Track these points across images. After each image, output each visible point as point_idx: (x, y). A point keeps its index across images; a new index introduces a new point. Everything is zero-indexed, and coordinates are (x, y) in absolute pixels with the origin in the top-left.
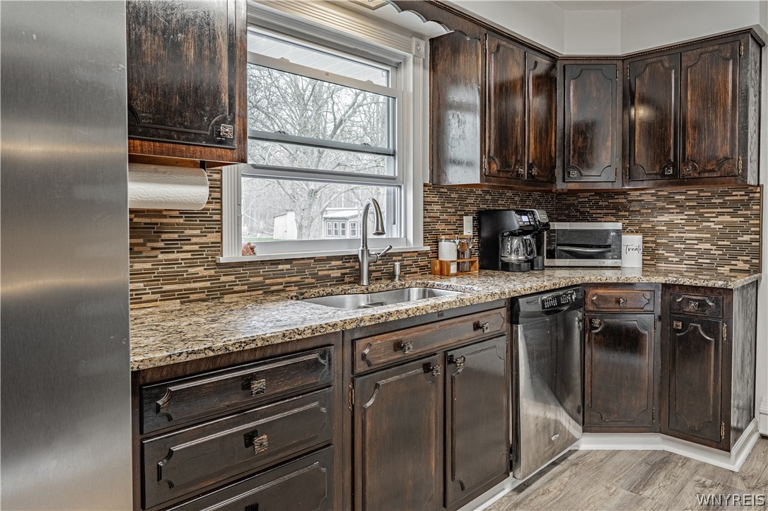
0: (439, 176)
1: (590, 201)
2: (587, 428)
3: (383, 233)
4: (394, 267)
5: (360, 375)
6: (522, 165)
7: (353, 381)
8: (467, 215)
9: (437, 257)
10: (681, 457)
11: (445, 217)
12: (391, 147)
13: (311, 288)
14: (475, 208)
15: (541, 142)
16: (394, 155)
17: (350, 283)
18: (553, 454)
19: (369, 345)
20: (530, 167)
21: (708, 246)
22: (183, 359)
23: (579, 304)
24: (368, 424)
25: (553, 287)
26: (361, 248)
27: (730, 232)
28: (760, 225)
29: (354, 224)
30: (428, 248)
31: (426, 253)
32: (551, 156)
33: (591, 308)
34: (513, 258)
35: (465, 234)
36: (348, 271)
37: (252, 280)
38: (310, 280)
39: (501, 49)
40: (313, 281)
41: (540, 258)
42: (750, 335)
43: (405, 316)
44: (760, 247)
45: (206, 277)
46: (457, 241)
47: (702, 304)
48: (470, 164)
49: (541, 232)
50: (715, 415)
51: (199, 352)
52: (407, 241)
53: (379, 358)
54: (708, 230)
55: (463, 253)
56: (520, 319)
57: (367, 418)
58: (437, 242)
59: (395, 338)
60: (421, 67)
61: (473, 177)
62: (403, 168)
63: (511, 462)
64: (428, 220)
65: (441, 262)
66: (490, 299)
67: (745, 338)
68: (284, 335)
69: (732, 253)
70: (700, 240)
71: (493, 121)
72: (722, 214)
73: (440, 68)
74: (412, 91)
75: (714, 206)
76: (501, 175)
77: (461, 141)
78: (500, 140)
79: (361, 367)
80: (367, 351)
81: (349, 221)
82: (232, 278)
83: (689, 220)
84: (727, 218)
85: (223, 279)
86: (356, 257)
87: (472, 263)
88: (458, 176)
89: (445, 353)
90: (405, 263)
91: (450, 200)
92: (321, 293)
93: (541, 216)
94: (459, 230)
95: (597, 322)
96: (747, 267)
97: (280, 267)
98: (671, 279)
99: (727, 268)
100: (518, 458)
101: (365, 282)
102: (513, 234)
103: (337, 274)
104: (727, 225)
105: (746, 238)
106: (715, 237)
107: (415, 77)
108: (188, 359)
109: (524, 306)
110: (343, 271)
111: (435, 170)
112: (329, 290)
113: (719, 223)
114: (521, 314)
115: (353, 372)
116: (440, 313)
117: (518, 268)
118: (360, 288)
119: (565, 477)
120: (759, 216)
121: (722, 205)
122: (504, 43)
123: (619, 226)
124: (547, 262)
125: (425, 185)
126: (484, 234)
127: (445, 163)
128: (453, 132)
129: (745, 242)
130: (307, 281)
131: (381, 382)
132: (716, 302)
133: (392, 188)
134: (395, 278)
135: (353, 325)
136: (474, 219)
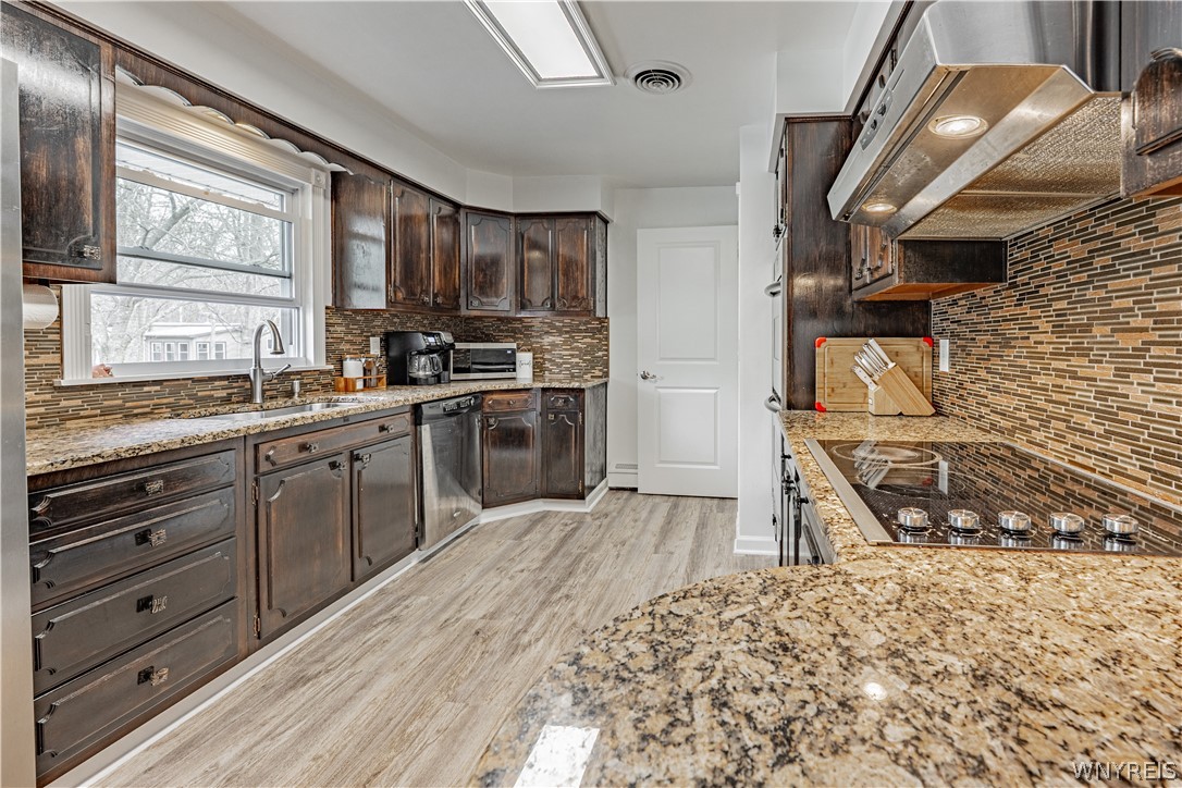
0: (342, 300)
1: (493, 325)
2: (485, 506)
3: (282, 352)
4: (292, 386)
5: (264, 474)
6: (427, 294)
7: (256, 480)
8: (374, 336)
9: (342, 375)
10: (555, 512)
11: (350, 337)
12: (286, 269)
13: (189, 409)
14: (383, 330)
15: (445, 276)
16: (290, 277)
17: (238, 402)
18: (456, 528)
19: (274, 448)
20: (435, 296)
21: (577, 360)
22: (67, 466)
23: (477, 408)
24: (273, 515)
25: (453, 395)
26: (253, 367)
27: (590, 350)
28: (607, 345)
29: (205, 346)
30: (332, 367)
31: (329, 372)
32: (455, 288)
33: (488, 410)
34: (421, 374)
35: (372, 353)
36: (235, 390)
37: (106, 403)
38: (187, 402)
39: (406, 194)
40: (192, 402)
41: (446, 373)
42: (601, 420)
43: (311, 421)
44: (608, 360)
45: (38, 402)
46: (363, 360)
47: (566, 401)
48: (376, 289)
49: (448, 351)
50: (575, 477)
51: (86, 459)
52: (307, 361)
53: (285, 458)
54: (577, 348)
55: (370, 371)
56: (423, 421)
57: (273, 511)
58: (341, 361)
59: (300, 441)
60: (322, 197)
61: (379, 302)
62: (301, 290)
63: (417, 539)
64: (331, 340)
65: (346, 380)
66: (393, 405)
67: (596, 423)
68: (183, 441)
69: (592, 364)
70: (572, 356)
71: (398, 256)
72: (585, 337)
73: (343, 200)
74: (311, 218)
75: (580, 331)
76: (407, 302)
77: (366, 270)
78: (406, 271)
79: (264, 467)
80: (271, 453)
81: (194, 341)
82: (79, 402)
83: (565, 343)
84: (589, 340)
85: (63, 403)
86: (246, 377)
87: (379, 379)
88: (362, 300)
89: (352, 452)
90: (305, 381)
91: (356, 322)
92: (203, 413)
93: (447, 337)
94: (365, 350)
95: (492, 421)
96: (601, 374)
97: (146, 389)
98: (547, 385)
99: (589, 375)
100: (423, 535)
101: (258, 400)
102: (420, 353)
103: (223, 393)
104: (589, 345)
105: (600, 354)
106: (582, 353)
107: (314, 207)
108: (73, 466)
109: (426, 410)
110: (230, 391)
111: (338, 294)
112: (214, 410)
113: (584, 343)
114: (424, 417)
115: (256, 471)
116: (346, 418)
117: (426, 382)
118: (252, 407)
119: (466, 544)
120: (607, 339)
121: (586, 331)
122: (408, 189)
123: (514, 346)
124: (453, 377)
125: (327, 308)
126: (393, 353)
127: (350, 288)
128: (358, 261)
129: (599, 357)
130: (182, 402)
131: (286, 479)
132: (575, 397)
133: (288, 310)
134: (293, 394)
135: (258, 430)
136: (381, 340)
